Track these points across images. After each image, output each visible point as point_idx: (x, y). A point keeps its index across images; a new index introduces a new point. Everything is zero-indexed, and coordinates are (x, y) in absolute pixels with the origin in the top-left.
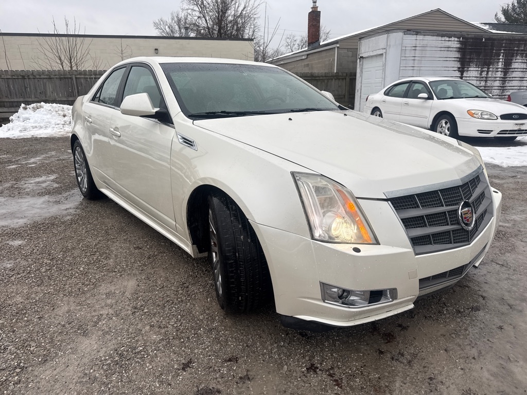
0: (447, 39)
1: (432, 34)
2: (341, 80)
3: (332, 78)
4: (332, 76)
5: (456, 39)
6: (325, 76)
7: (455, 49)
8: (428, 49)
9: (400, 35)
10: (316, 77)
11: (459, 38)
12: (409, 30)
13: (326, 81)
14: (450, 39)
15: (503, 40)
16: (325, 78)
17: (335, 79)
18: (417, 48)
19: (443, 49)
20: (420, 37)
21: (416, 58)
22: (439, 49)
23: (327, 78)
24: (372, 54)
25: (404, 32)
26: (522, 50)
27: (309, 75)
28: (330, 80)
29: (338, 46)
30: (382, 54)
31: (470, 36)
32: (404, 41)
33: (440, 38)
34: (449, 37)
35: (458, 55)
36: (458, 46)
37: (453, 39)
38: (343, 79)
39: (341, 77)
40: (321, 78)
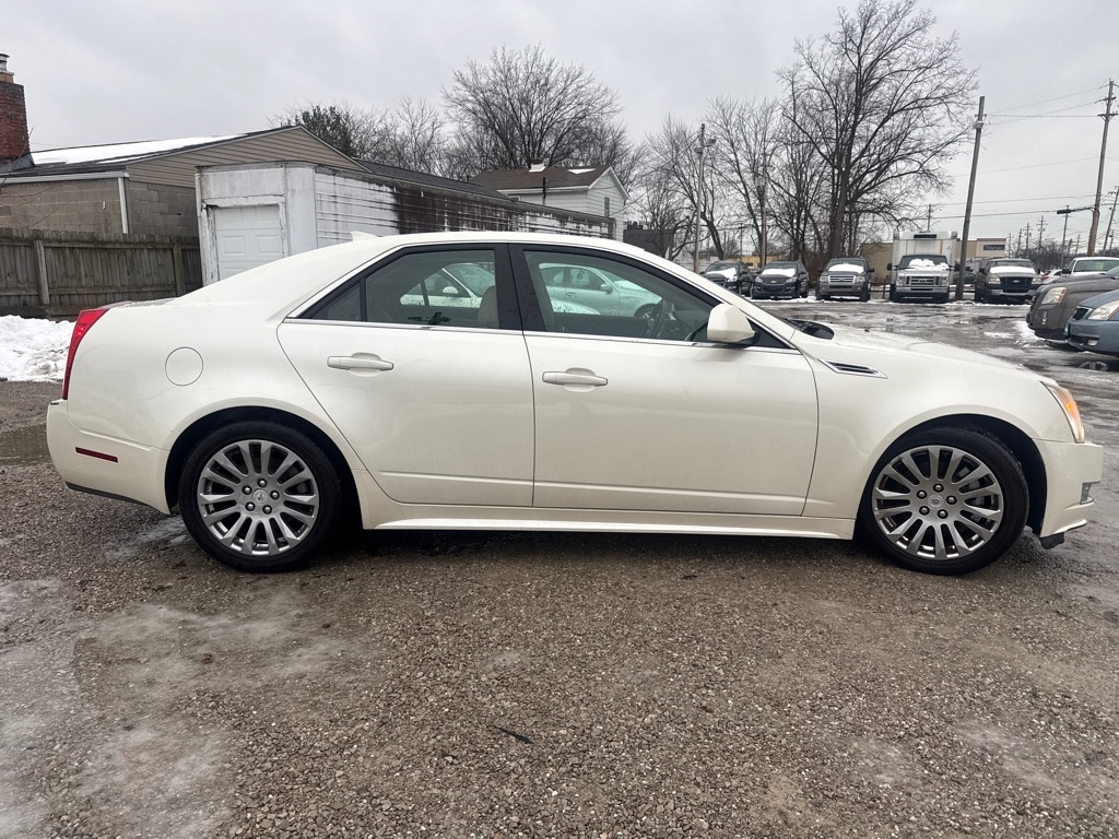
0: (377, 188)
1: (355, 176)
2: (161, 252)
3: (142, 246)
4: (139, 243)
5: (389, 190)
6: (126, 243)
7: (389, 207)
8: (353, 202)
9: (308, 171)
10: (102, 243)
11: (392, 188)
12: (320, 165)
13: (129, 253)
14: (381, 188)
15: (444, 197)
16: (125, 246)
17: (149, 250)
18: (338, 200)
19: (373, 205)
20: (339, 180)
21: (339, 218)
22: (369, 204)
23: (132, 246)
24: (244, 202)
25: (315, 168)
26: (467, 216)
27: (86, 238)
28: (138, 252)
29: (127, 175)
30: (277, 205)
31: (405, 186)
32: (317, 183)
33: (367, 185)
34: (380, 185)
35: (394, 217)
36: (393, 201)
37: (384, 188)
38: (164, 250)
39: (160, 246)
40: (118, 246)
